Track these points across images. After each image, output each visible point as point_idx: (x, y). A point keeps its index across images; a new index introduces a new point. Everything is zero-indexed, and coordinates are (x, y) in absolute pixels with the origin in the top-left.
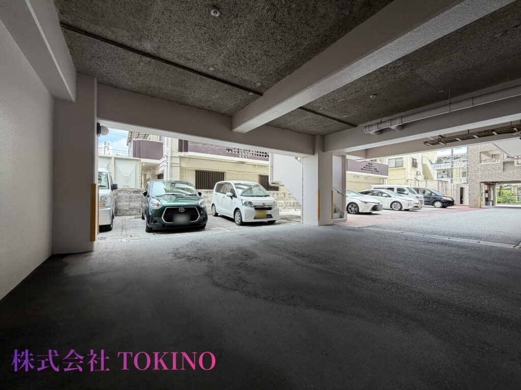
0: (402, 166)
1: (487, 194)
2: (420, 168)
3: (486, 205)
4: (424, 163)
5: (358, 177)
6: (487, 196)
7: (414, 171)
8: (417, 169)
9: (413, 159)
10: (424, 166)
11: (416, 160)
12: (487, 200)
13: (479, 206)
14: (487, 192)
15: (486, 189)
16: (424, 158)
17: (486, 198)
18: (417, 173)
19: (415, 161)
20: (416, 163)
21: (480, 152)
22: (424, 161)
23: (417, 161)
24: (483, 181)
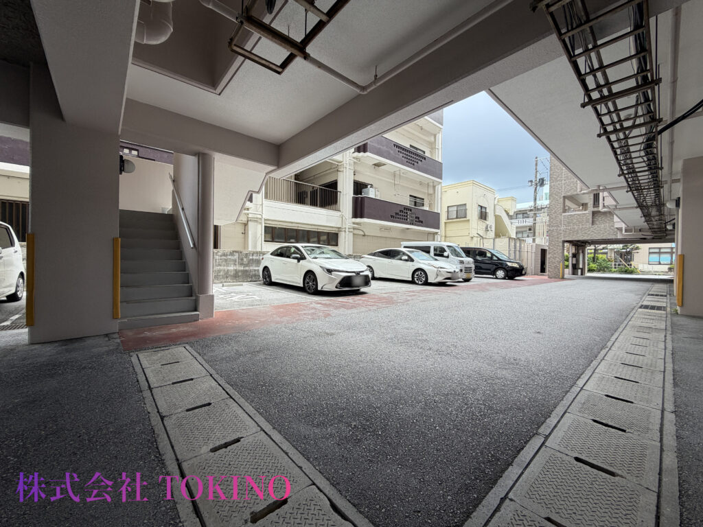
0: (465, 217)
1: (574, 259)
2: (491, 221)
3: (573, 274)
4: (497, 214)
5: (388, 229)
6: (574, 262)
7: (482, 225)
8: (487, 222)
9: (481, 207)
10: (498, 218)
11: (486, 208)
12: (575, 267)
13: (561, 277)
14: (574, 256)
15: (574, 251)
16: (497, 207)
17: (573, 264)
18: (487, 228)
19: (483, 210)
20: (486, 213)
21: (564, 197)
22: (497, 211)
23: (487, 211)
24: (567, 239)
